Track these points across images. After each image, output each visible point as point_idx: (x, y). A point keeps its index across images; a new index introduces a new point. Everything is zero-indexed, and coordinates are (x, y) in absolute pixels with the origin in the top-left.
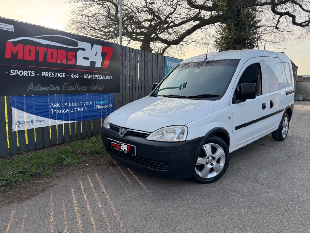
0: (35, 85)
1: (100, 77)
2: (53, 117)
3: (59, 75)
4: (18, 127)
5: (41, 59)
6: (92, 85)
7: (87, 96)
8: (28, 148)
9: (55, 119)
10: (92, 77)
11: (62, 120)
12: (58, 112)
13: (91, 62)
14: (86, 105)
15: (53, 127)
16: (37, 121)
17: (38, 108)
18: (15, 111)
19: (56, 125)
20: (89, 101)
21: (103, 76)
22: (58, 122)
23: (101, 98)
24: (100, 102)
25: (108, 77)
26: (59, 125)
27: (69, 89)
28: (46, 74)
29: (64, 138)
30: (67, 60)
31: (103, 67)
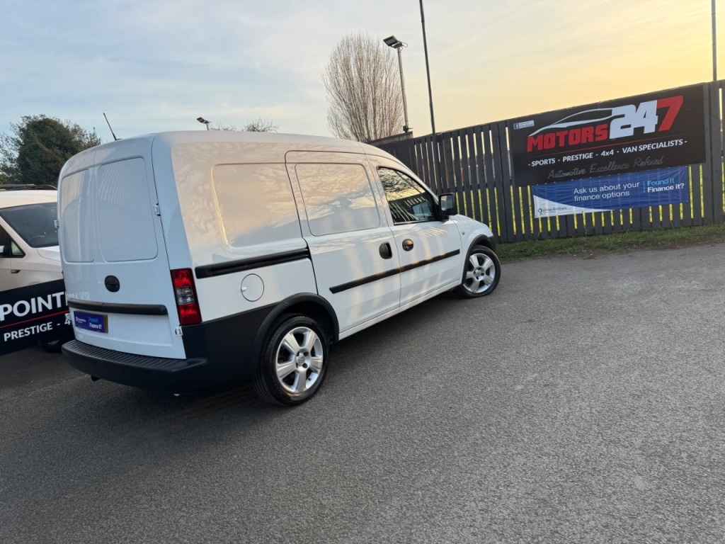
0: (556, 172)
1: (655, 146)
2: (578, 204)
3: (584, 156)
4: (541, 214)
6: (638, 160)
7: (629, 176)
8: (550, 236)
9: (581, 207)
11: (591, 208)
12: (585, 198)
13: (635, 129)
14: (627, 188)
15: (580, 216)
16: (559, 209)
17: (560, 195)
19: (582, 214)
20: (634, 182)
21: (661, 143)
22: (584, 211)
23: (658, 176)
24: (655, 183)
25: (671, 144)
26: (586, 214)
27: (599, 170)
28: (568, 158)
29: (594, 229)
30: (595, 136)
31: (660, 130)
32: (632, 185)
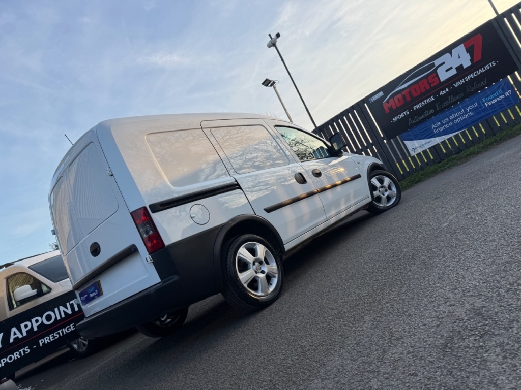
0: (413, 119)
1: (476, 74)
2: (439, 135)
3: (428, 100)
4: (415, 152)
5: (409, 99)
6: (469, 88)
7: (467, 101)
8: (428, 165)
9: (442, 136)
10: (465, 80)
11: (449, 134)
12: (442, 129)
14: (469, 109)
15: (443, 143)
16: (426, 143)
17: (422, 134)
18: (407, 143)
19: (445, 141)
20: (473, 103)
21: (480, 70)
22: (445, 137)
23: (489, 93)
24: (489, 98)
25: (487, 67)
26: (448, 139)
27: (444, 105)
28: (418, 106)
29: (459, 148)
30: (430, 84)
31: (474, 62)
32: (472, 107)
